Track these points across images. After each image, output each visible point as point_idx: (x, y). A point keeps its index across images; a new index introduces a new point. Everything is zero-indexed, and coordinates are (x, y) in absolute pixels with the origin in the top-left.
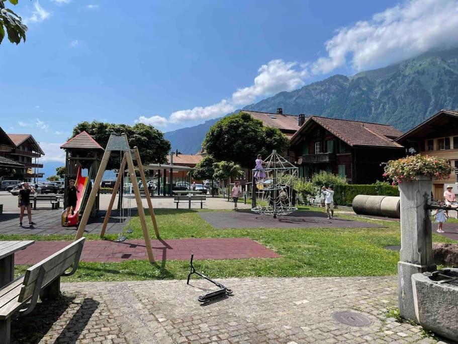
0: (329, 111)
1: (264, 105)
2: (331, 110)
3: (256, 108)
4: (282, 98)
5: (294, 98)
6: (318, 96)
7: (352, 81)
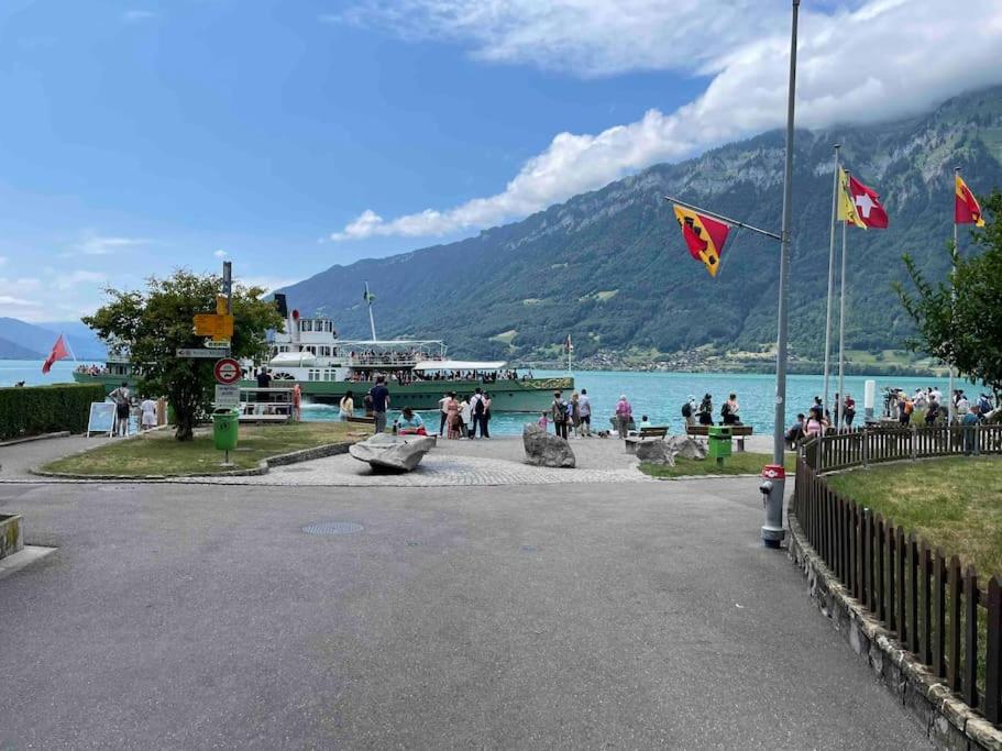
0: (768, 207)
1: (615, 194)
2: (772, 206)
3: (596, 201)
4: (658, 176)
5: (686, 180)
6: (741, 174)
7: (822, 138)
